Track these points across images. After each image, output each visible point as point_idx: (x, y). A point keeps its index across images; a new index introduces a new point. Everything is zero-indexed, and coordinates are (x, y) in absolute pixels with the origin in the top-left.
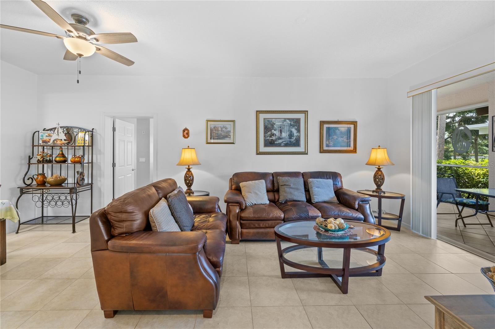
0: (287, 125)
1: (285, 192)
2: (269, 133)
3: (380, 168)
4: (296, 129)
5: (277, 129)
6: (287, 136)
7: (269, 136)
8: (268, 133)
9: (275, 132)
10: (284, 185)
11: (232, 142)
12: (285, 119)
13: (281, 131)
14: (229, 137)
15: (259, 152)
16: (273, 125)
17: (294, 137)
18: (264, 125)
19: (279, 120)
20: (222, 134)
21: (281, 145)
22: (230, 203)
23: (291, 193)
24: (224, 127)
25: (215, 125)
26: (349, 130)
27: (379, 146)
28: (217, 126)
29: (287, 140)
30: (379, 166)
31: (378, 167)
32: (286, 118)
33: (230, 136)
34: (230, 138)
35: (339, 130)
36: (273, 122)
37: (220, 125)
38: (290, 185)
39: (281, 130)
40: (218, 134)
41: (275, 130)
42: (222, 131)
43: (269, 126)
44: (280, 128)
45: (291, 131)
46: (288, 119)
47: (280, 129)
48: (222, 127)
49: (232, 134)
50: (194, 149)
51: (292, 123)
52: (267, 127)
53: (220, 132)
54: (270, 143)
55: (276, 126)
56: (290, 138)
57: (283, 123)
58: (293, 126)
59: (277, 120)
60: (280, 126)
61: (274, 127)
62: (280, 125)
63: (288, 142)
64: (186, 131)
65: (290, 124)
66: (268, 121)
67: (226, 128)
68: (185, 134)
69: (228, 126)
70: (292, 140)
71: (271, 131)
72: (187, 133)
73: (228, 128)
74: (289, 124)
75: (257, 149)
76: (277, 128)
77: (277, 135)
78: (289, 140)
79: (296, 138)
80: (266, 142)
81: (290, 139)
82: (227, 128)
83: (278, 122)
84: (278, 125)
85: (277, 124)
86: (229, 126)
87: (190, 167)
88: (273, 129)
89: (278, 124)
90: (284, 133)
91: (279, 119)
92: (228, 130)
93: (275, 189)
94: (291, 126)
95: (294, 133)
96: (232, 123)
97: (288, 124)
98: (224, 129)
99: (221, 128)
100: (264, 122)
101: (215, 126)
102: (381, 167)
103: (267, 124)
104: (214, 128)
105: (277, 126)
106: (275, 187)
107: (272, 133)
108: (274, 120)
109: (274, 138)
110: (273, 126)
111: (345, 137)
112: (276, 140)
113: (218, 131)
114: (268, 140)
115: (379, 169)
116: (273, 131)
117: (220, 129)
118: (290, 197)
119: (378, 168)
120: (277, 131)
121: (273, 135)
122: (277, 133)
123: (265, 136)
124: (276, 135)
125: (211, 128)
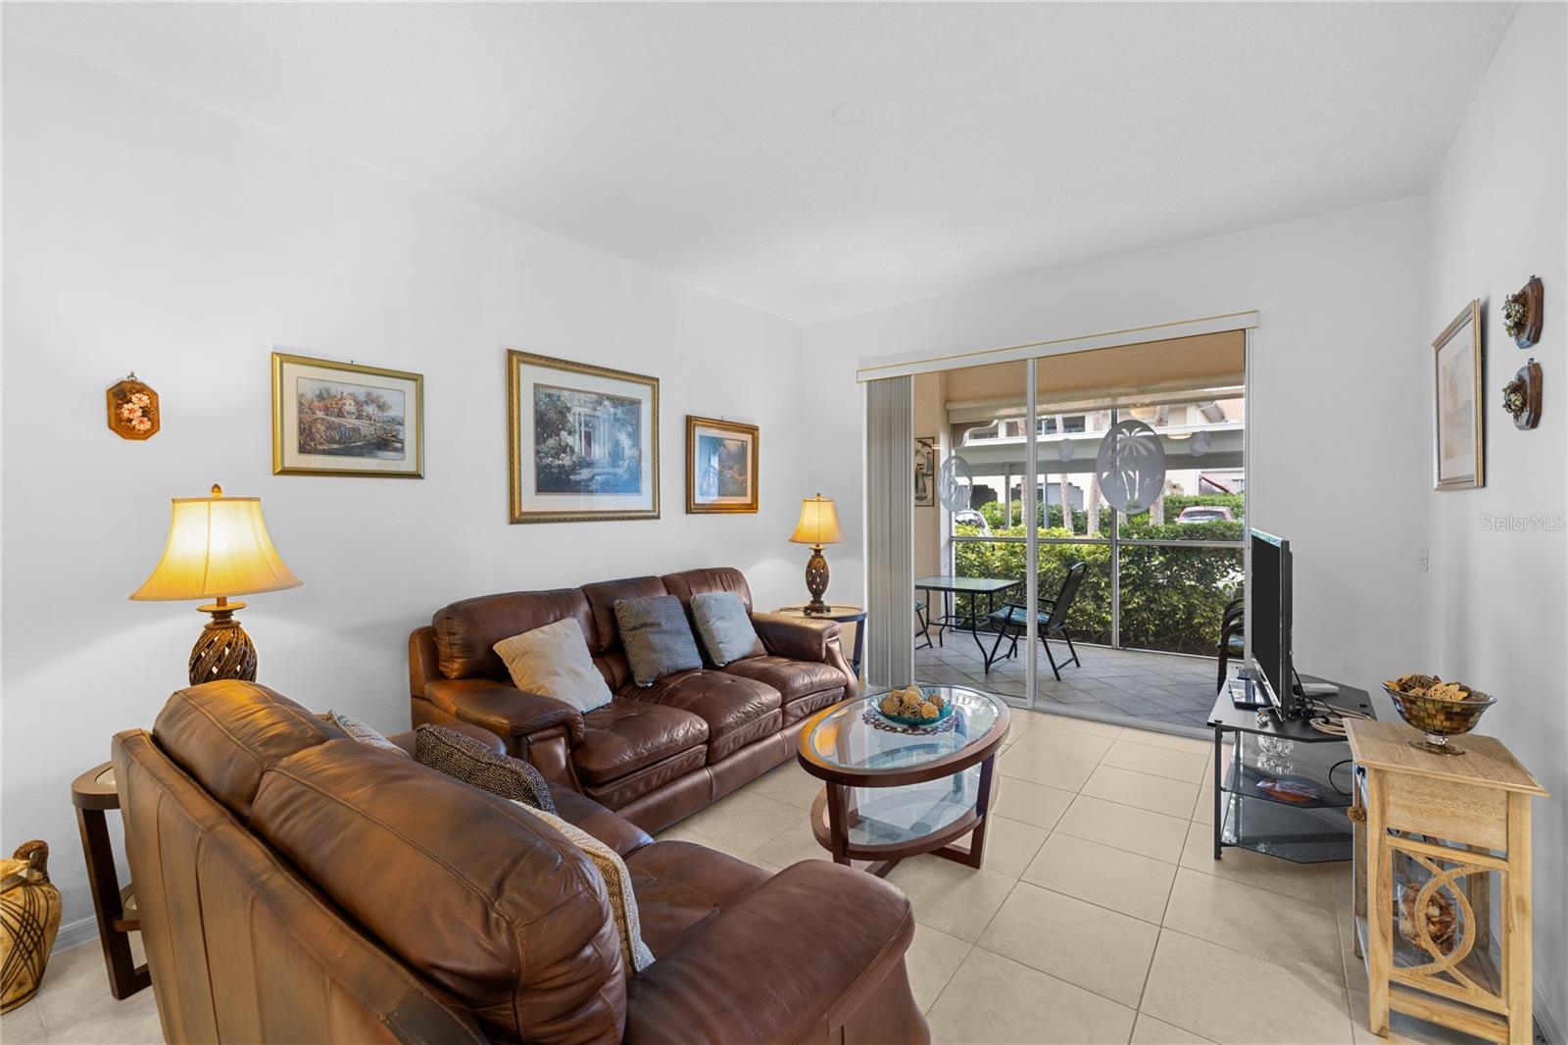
0: (606, 416)
1: (651, 648)
2: (551, 442)
3: (819, 551)
4: (629, 435)
5: (578, 431)
6: (607, 456)
7: (552, 452)
8: (547, 443)
9: (570, 440)
10: (642, 626)
11: (412, 469)
12: (600, 398)
13: (589, 438)
14: (399, 445)
15: (522, 514)
16: (563, 412)
17: (625, 461)
18: (536, 411)
19: (582, 396)
20: (364, 431)
21: (590, 488)
22: (529, 734)
23: (667, 649)
24: (370, 400)
25: (327, 385)
26: (743, 449)
27: (819, 494)
28: (333, 391)
29: (606, 471)
30: (818, 546)
31: (814, 547)
32: (604, 395)
33: (401, 442)
34: (402, 450)
35: (725, 447)
36: (563, 403)
37: (351, 389)
38: (659, 624)
39: (590, 433)
40: (339, 427)
41: (570, 433)
42: (359, 417)
43: (552, 415)
44: (586, 425)
45: (617, 442)
46: (610, 398)
47: (587, 429)
48: (362, 398)
49: (408, 434)
50: (258, 499)
51: (620, 415)
52: (545, 418)
53: (350, 422)
54: (552, 481)
55: (574, 419)
56: (614, 465)
57: (595, 410)
58: (623, 423)
59: (577, 395)
60: (587, 418)
61: (569, 421)
62: (585, 415)
63: (608, 477)
64: (139, 401)
65: (615, 415)
66: (549, 396)
67: (381, 407)
68: (131, 411)
69: (388, 398)
70: (620, 471)
71: (559, 436)
72: (145, 412)
73: (389, 408)
74: (612, 417)
75: (512, 502)
76: (577, 425)
77: (576, 450)
78: (611, 470)
79: (629, 465)
80: (542, 475)
81: (614, 467)
82: (384, 403)
83: (580, 406)
84: (579, 415)
85: (576, 410)
86: (399, 400)
87: (231, 602)
88: (564, 429)
89: (578, 410)
90: (597, 446)
91: (583, 394)
92: (391, 413)
93: (605, 644)
94: (617, 425)
95: (623, 448)
96: (409, 387)
97: (609, 413)
98: (370, 409)
99: (357, 403)
100: (535, 398)
101: (327, 391)
102: (821, 547)
103: (543, 407)
104: (320, 397)
105: (577, 417)
106: (602, 638)
107: (560, 444)
108: (566, 393)
109: (566, 460)
110: (565, 417)
111: (736, 467)
112: (575, 468)
113: (340, 414)
114: (549, 466)
115: (817, 552)
116: (564, 434)
117: (349, 406)
118: (670, 663)
119: (815, 550)
120: (577, 436)
121: (565, 449)
122: (575, 442)
123: (538, 452)
124: (573, 452)
125: (300, 396)
